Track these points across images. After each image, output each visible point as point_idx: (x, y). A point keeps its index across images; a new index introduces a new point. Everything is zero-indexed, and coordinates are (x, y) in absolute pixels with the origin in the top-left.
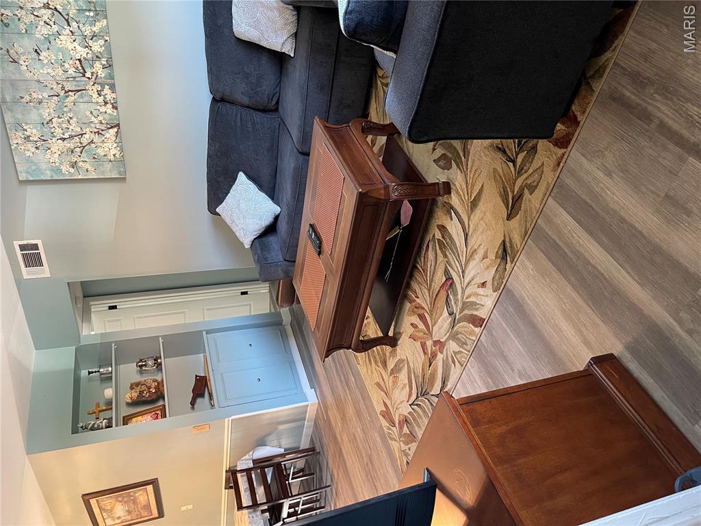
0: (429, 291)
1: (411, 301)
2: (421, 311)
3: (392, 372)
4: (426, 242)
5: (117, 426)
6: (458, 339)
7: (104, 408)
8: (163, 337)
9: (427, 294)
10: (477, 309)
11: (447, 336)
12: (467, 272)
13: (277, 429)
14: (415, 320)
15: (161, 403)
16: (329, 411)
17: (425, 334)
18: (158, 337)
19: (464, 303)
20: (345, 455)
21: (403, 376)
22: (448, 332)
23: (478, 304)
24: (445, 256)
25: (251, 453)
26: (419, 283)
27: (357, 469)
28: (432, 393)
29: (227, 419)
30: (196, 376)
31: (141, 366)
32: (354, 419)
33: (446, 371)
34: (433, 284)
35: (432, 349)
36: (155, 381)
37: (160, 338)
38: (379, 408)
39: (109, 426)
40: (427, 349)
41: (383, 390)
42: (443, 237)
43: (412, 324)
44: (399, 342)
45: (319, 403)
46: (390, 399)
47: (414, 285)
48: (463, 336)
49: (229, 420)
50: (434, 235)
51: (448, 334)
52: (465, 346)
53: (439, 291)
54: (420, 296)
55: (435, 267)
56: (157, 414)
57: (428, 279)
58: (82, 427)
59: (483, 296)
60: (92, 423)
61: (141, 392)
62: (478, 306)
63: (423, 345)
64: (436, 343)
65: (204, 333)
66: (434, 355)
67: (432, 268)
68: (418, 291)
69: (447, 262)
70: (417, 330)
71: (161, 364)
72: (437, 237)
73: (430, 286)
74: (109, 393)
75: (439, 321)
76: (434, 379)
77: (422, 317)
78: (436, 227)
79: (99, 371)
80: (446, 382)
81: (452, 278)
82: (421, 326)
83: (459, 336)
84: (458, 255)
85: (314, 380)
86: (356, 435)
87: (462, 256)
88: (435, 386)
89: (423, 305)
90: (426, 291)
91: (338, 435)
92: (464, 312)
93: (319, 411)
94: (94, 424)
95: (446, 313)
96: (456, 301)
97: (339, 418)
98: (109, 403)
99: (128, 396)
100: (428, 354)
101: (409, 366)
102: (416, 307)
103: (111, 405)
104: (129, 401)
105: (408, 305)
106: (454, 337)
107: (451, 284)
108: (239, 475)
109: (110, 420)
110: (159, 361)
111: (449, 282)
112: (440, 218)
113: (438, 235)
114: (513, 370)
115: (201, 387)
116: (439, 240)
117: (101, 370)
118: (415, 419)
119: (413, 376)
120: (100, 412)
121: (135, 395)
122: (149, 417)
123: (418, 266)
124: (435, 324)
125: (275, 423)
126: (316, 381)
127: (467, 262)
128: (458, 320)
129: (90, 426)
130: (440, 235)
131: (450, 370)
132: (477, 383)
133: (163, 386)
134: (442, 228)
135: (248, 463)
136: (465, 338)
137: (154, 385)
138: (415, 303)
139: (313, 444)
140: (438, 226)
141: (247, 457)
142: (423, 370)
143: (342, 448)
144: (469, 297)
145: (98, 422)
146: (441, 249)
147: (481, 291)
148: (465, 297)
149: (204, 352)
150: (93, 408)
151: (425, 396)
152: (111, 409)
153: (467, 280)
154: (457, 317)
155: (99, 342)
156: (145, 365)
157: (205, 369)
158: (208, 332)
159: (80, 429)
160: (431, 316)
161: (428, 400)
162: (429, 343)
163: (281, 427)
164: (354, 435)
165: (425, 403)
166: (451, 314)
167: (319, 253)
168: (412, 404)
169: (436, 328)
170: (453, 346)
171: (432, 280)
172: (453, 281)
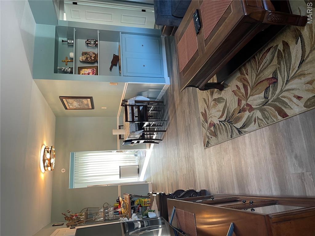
0: (257, 76)
1: (242, 74)
2: (246, 84)
3: (215, 100)
4: (269, 47)
5: (75, 74)
6: (264, 113)
7: (70, 61)
8: (100, 31)
9: (255, 77)
10: (286, 107)
11: (257, 107)
12: (290, 83)
13: (148, 90)
14: (240, 85)
15: (96, 65)
16: (174, 92)
17: (243, 96)
18: (97, 30)
19: (278, 98)
20: (177, 114)
21: (221, 106)
22: (259, 105)
23: (289, 106)
24: (279, 63)
25: (135, 98)
26: (252, 67)
27: (181, 124)
28: (235, 125)
29: (126, 83)
30: (114, 55)
31: (88, 43)
32: (186, 105)
33: (248, 122)
34: (262, 74)
35: (244, 106)
36: (94, 54)
37: (98, 31)
38: (201, 110)
39: (71, 72)
40: (241, 104)
41: (206, 103)
42: (284, 51)
43: (237, 86)
44: (225, 89)
45: (170, 85)
46: (209, 110)
47: (248, 66)
48: (268, 114)
49: (127, 83)
50: (277, 46)
51: (258, 106)
52: (266, 119)
53: (263, 80)
54: (249, 75)
55: (268, 65)
56: (94, 70)
57: (260, 69)
58: (59, 69)
59: (295, 103)
60: (64, 68)
61: (87, 58)
62: (287, 106)
63: (239, 101)
64: (248, 105)
65: (120, 33)
66: (244, 110)
67: (266, 65)
68: (249, 71)
69: (278, 67)
70: (238, 90)
71: (97, 44)
72: (279, 48)
73: (259, 74)
74: (72, 55)
75: (256, 96)
76: (239, 120)
77: (245, 87)
78: (282, 41)
79: (67, 41)
80: (245, 127)
81: (277, 79)
82: (243, 90)
83: (266, 112)
84: (290, 69)
85: (170, 74)
86: (185, 112)
87: (292, 72)
88: (238, 124)
89: (249, 81)
90: (255, 75)
91: (176, 105)
92: (275, 103)
93: (170, 88)
94: (65, 69)
95: (262, 95)
96: (273, 93)
97: (178, 98)
98: (72, 59)
99: (81, 58)
100: (240, 107)
101: (226, 104)
102: (243, 79)
103: (73, 60)
104: (81, 60)
105: (238, 75)
106: (262, 110)
107: (275, 82)
108: (128, 107)
109: (72, 68)
110: (97, 43)
111: (274, 80)
112: (288, 37)
113: (281, 47)
114: (292, 152)
115: (116, 61)
116: (279, 51)
117: (68, 41)
118: (219, 128)
119: (226, 110)
120: (68, 62)
121: (84, 59)
122: (90, 70)
123: (256, 57)
124: (252, 95)
125: (148, 88)
126: (171, 74)
127: (294, 77)
128: (269, 104)
129: (63, 70)
130: (282, 48)
131: (251, 123)
132: (265, 140)
133: (98, 57)
134: (286, 45)
135: (132, 102)
136: (269, 116)
137: (93, 55)
138: (244, 76)
139: (163, 100)
140: (283, 42)
141: (133, 99)
142: (234, 111)
143: (177, 111)
144: (284, 97)
145: (66, 68)
146: (278, 57)
147: (295, 100)
148: (281, 95)
149: (119, 42)
150: (64, 59)
151: (230, 124)
152: (73, 62)
153: (288, 87)
154: (269, 102)
155: (67, 26)
156: (90, 43)
157: (119, 52)
158: (122, 33)
159: (58, 70)
160: (252, 90)
161: (231, 126)
162: (243, 103)
163: (150, 90)
164: (184, 111)
165: (228, 126)
166: (266, 97)
167: (198, 33)
168: (221, 121)
169: (251, 98)
170: (258, 114)
171: (262, 71)
172: (277, 82)
